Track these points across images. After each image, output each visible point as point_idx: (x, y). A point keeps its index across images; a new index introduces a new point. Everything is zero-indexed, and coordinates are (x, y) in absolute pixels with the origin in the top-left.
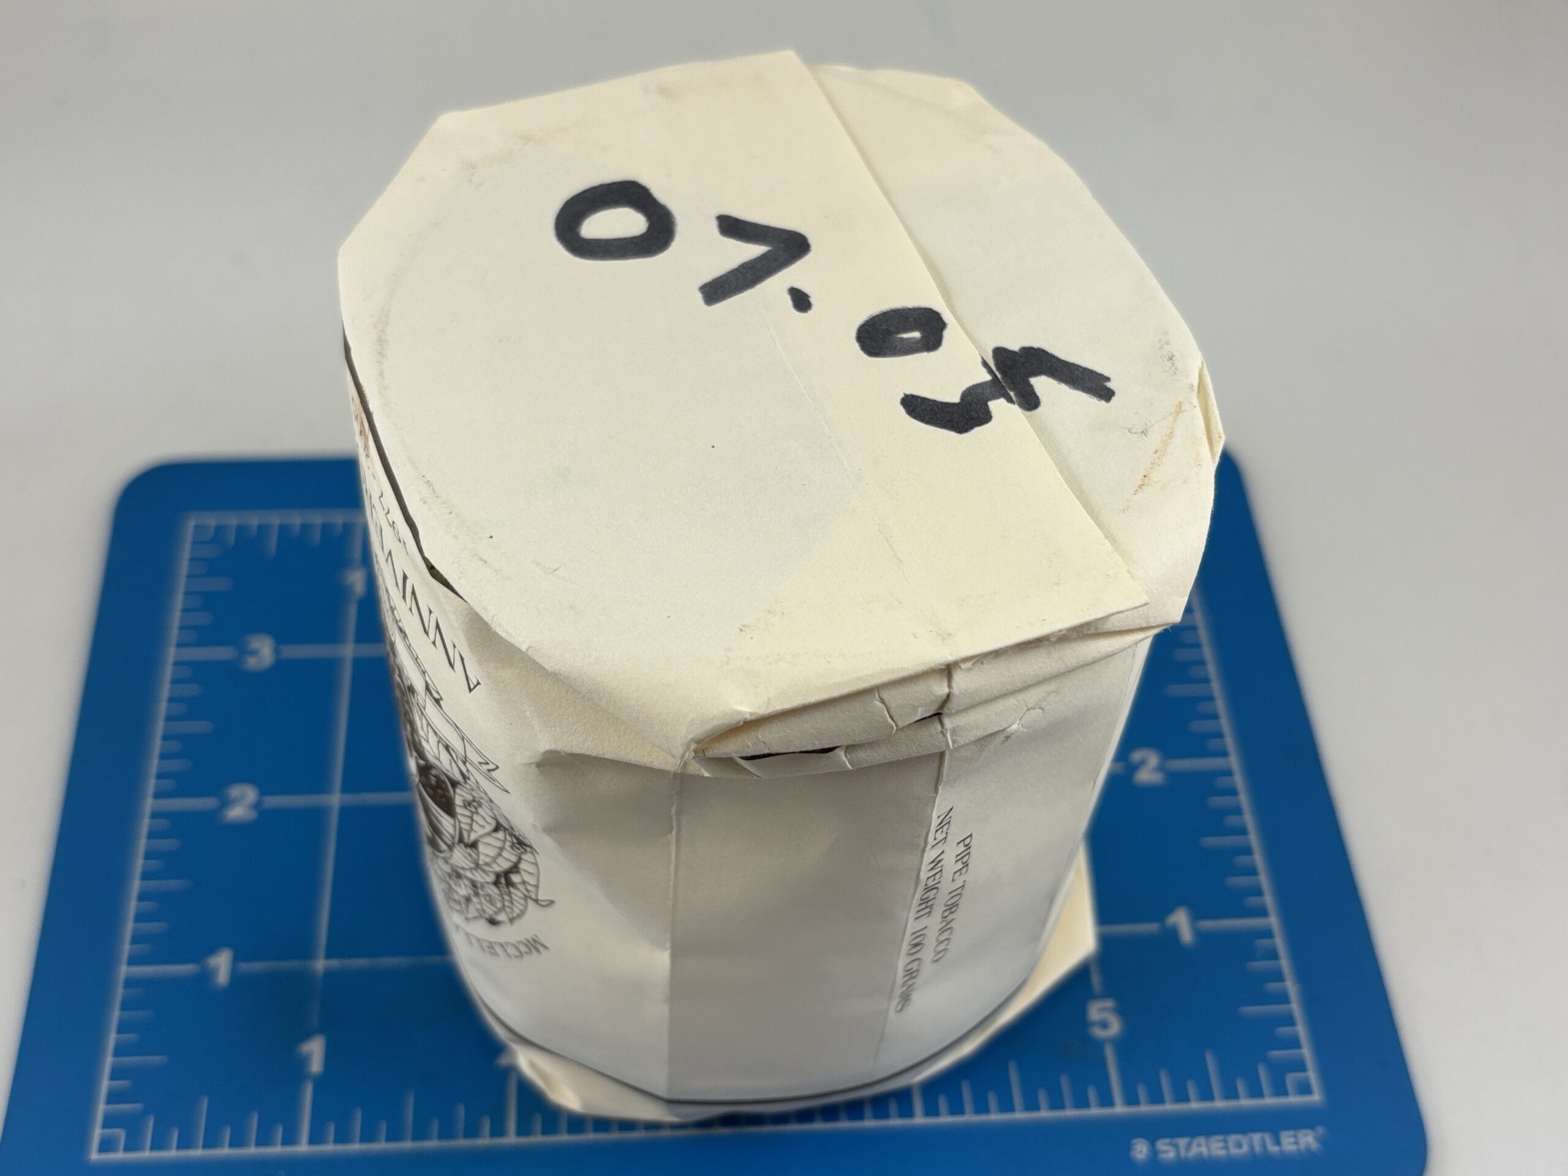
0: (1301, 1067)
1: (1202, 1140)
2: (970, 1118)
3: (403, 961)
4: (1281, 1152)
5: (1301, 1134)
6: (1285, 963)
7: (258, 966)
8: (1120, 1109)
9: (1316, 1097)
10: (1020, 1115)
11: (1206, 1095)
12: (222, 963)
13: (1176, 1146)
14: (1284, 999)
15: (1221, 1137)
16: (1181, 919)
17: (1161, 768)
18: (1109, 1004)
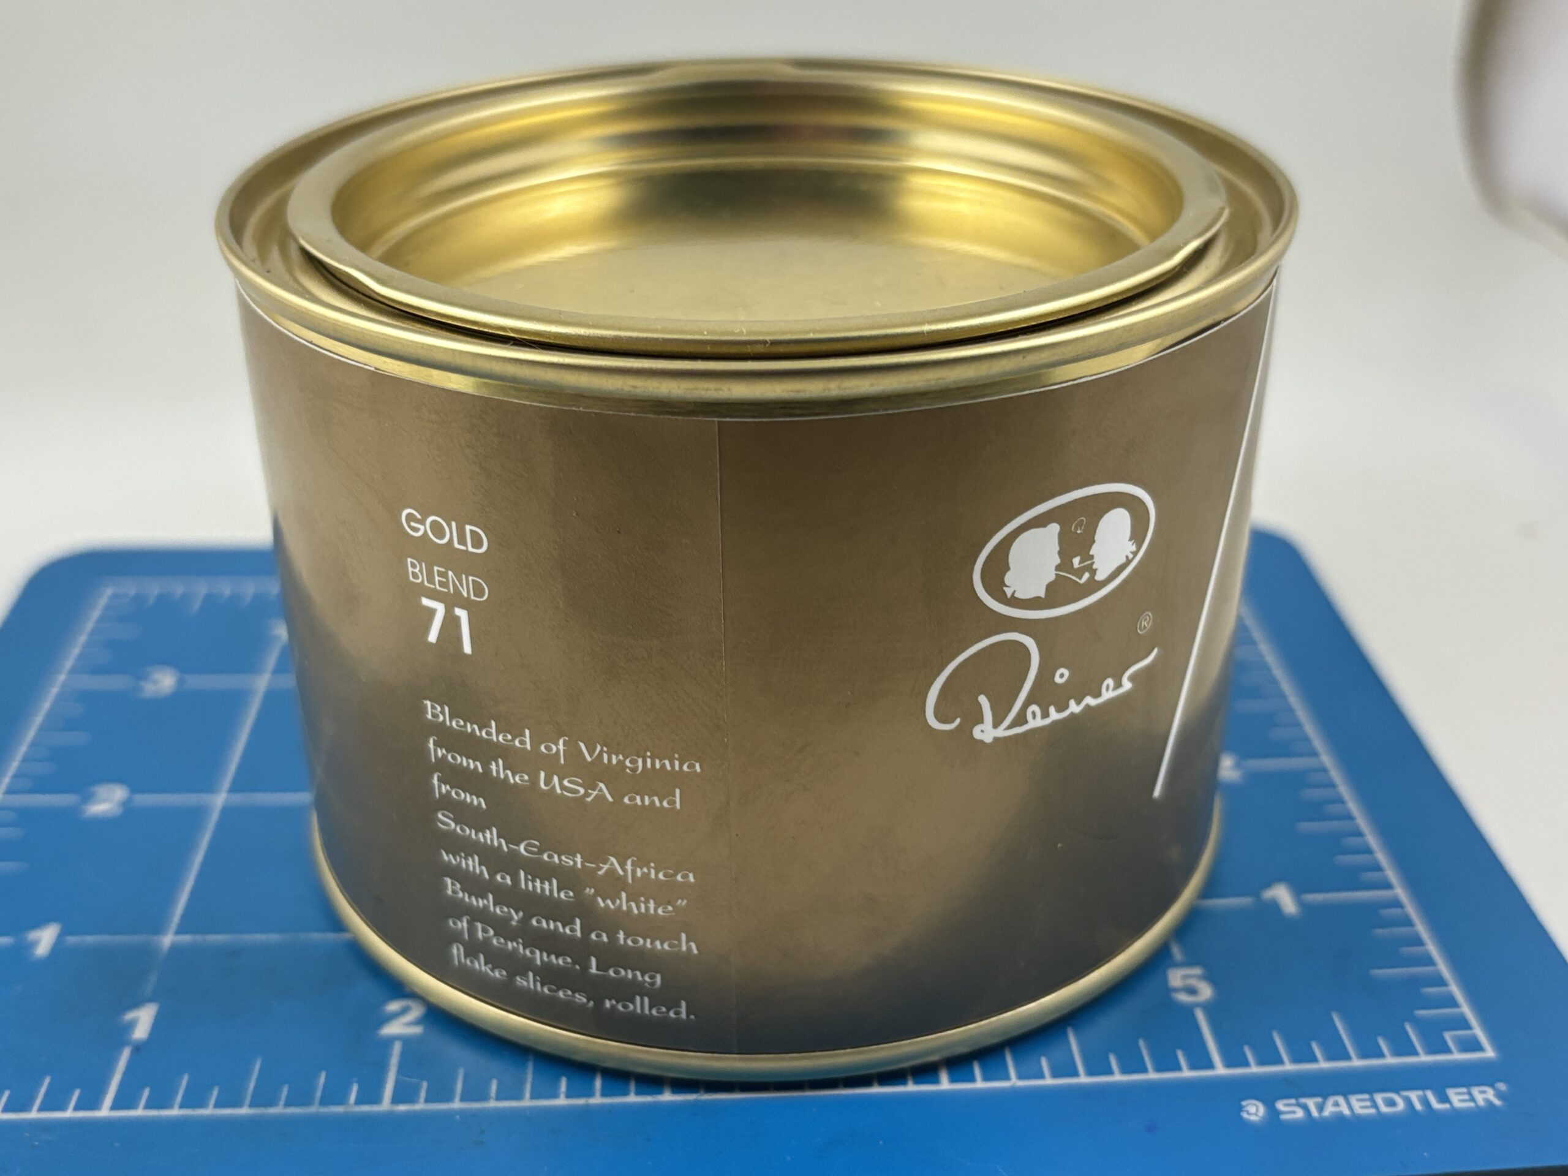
0: (1465, 1025)
1: (1340, 1099)
2: (1015, 1082)
3: (274, 938)
4: (1453, 1108)
5: (1475, 1091)
6: (1421, 929)
7: (90, 939)
8: (1221, 1070)
9: (1490, 1053)
10: (1083, 1079)
11: (1337, 1052)
12: (45, 939)
13: (1305, 1108)
14: (1429, 961)
15: (1366, 1096)
16: (1281, 894)
17: (1237, 766)
18: (1197, 971)
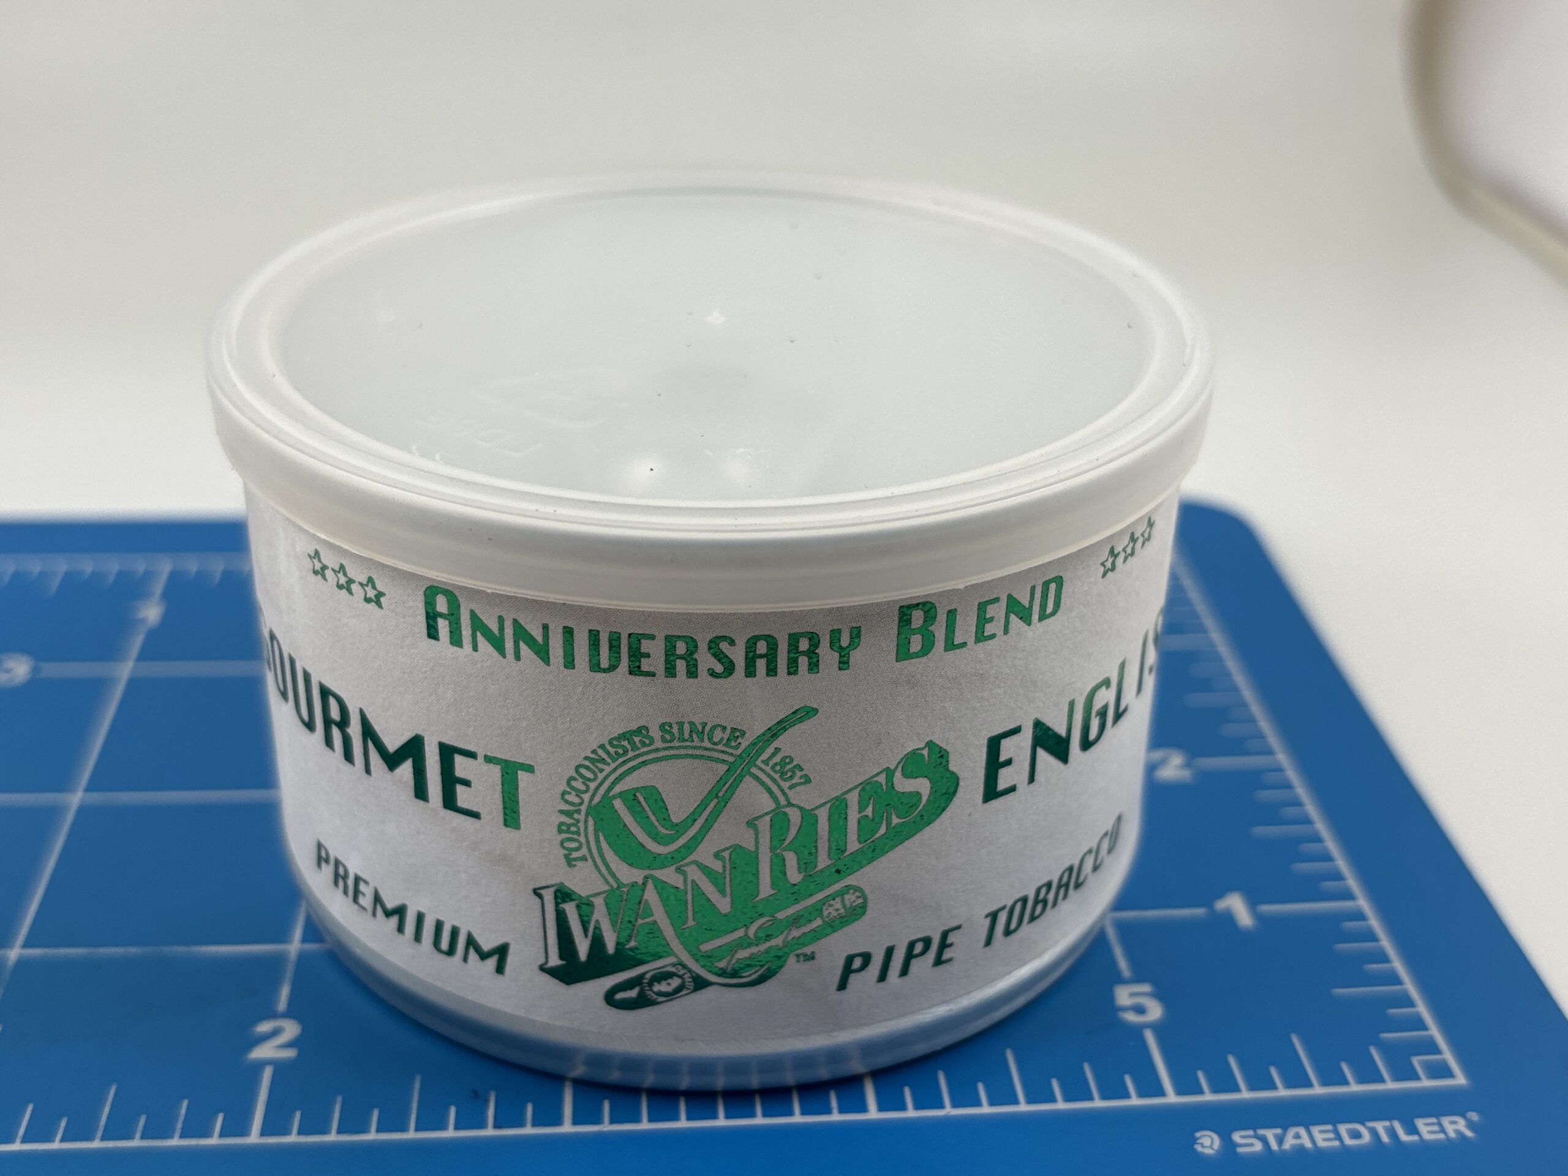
0: (1434, 1049)
1: (1302, 1131)
2: (949, 1111)
3: (130, 951)
4: (1422, 1139)
5: (1446, 1121)
6: (1386, 944)
8: (1172, 1098)
9: (1460, 1080)
10: (1023, 1107)
11: (1297, 1079)
13: (1264, 1140)
14: (1395, 979)
15: (1329, 1127)
16: (1236, 905)
17: (1187, 765)
18: (1146, 988)
